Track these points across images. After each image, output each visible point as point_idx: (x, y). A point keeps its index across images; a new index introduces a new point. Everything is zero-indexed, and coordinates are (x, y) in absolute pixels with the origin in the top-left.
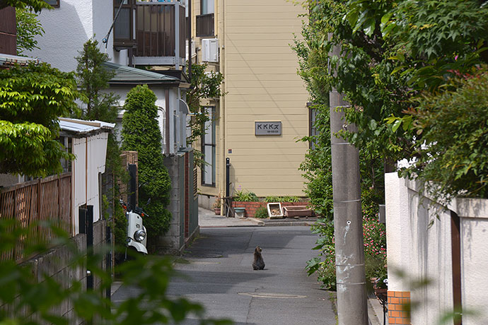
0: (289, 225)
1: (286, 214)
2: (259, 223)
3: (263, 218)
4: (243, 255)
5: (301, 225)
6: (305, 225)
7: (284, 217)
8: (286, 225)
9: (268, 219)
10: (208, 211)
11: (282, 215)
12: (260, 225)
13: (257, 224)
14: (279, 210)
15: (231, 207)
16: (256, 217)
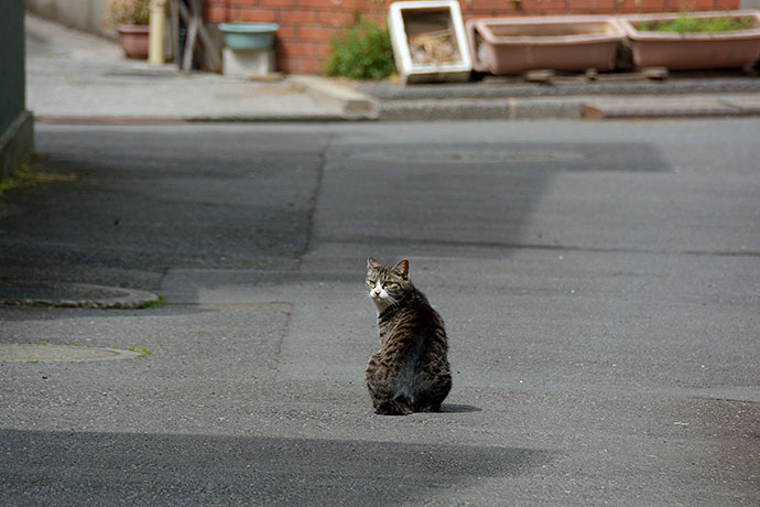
0: (502, 114)
1: (488, 59)
2: (351, 105)
3: (366, 76)
4: (288, 292)
5: (561, 113)
6: (586, 113)
7: (475, 76)
8: (488, 115)
9: (395, 84)
10: (87, 40)
11: (465, 63)
12: (356, 115)
13: (338, 110)
14: (450, 39)
15: (206, 17)
16: (334, 73)
